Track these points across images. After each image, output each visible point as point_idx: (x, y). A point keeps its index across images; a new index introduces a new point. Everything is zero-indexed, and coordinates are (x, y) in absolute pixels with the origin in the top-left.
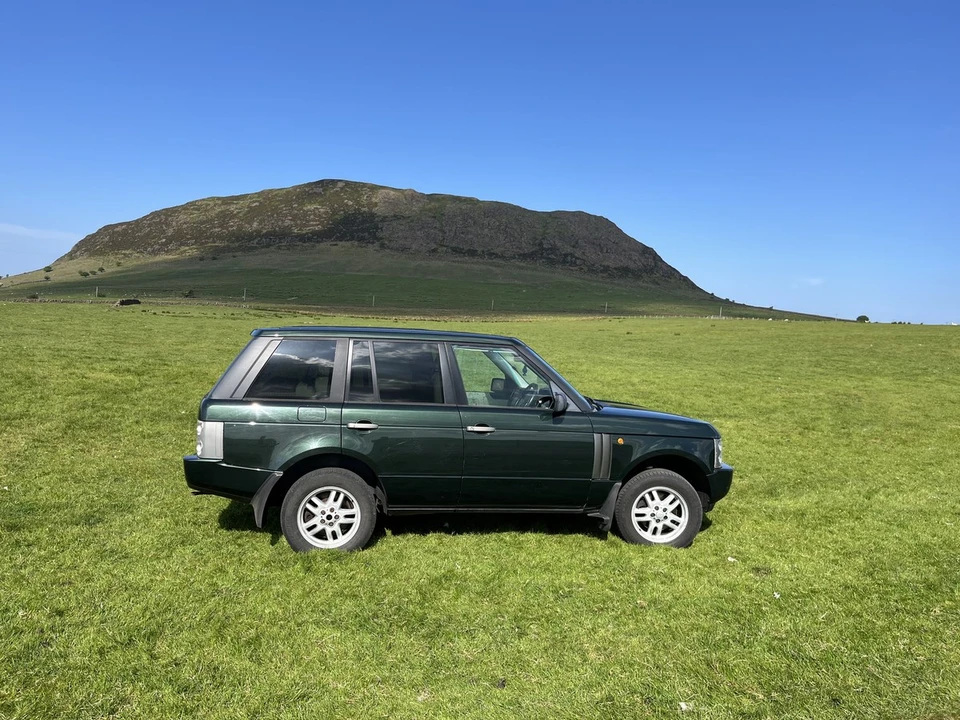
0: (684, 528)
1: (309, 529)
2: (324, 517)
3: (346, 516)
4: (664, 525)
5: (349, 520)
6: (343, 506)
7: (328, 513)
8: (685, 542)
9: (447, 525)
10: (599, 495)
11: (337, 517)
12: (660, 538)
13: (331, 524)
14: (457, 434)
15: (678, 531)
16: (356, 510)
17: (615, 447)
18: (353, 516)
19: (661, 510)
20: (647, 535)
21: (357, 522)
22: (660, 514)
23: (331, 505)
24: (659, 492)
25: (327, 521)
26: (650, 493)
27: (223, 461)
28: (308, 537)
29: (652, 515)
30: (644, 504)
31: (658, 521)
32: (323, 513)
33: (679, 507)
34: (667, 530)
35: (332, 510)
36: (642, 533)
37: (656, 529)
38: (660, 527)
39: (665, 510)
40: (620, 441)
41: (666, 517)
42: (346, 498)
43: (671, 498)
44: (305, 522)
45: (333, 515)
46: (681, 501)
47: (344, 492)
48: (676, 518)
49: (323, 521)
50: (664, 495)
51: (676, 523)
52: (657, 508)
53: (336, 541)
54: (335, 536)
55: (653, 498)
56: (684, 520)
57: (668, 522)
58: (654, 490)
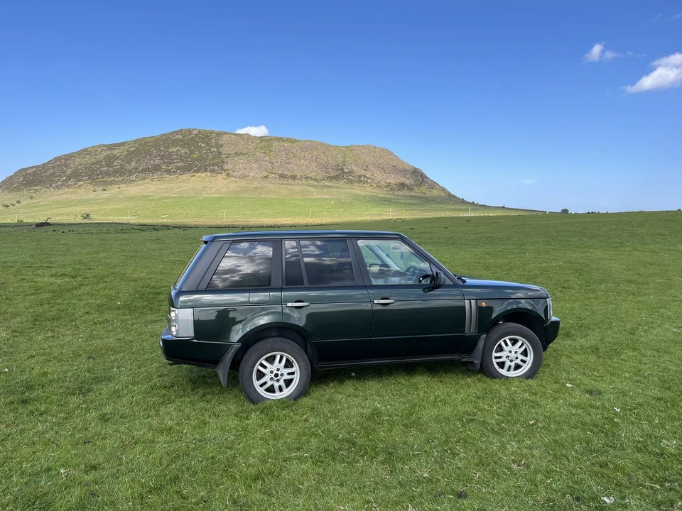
0: (530, 365)
1: (261, 386)
2: (273, 376)
3: (289, 374)
4: (516, 364)
5: (290, 377)
6: (286, 366)
7: (275, 372)
8: (531, 374)
9: (353, 374)
10: (468, 345)
11: (282, 375)
12: (512, 374)
13: (278, 381)
14: (367, 306)
15: (526, 368)
16: (296, 368)
17: (480, 309)
18: (293, 373)
19: (513, 353)
20: (503, 372)
21: (297, 378)
22: (513, 355)
23: (278, 366)
24: (510, 339)
25: (275, 379)
26: (505, 341)
27: (195, 337)
28: (261, 391)
29: (507, 357)
30: (500, 349)
31: (511, 361)
32: (272, 372)
33: (525, 350)
34: (518, 367)
35: (278, 370)
36: (500, 370)
37: (510, 367)
38: (513, 365)
39: (516, 352)
40: (484, 304)
41: (517, 358)
42: (287, 360)
43: (519, 344)
44: (258, 380)
45: (279, 373)
46: (527, 345)
47: (286, 355)
48: (524, 358)
49: (272, 379)
50: (514, 342)
51: (524, 361)
52: (510, 352)
53: (282, 393)
54: (281, 390)
55: (507, 345)
56: (530, 359)
57: (518, 362)
58: (507, 339)
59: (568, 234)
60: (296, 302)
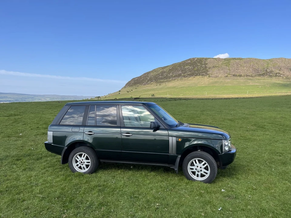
0: (209, 175)
1: (77, 166)
3: (87, 162)
5: (88, 164)
6: (86, 159)
11: (84, 162)
12: (200, 179)
13: (83, 165)
14: (119, 136)
15: (207, 177)
17: (177, 142)
18: (89, 162)
19: (199, 167)
20: (195, 177)
22: (199, 169)
24: (198, 160)
26: (195, 161)
27: (53, 143)
28: (77, 168)
29: (196, 169)
30: (192, 164)
31: (198, 172)
33: (207, 167)
34: (202, 175)
35: (82, 160)
37: (198, 175)
38: (200, 174)
39: (201, 167)
40: (180, 140)
41: (201, 170)
43: (203, 163)
45: (83, 161)
46: (207, 165)
48: (206, 171)
49: (80, 163)
50: (200, 162)
51: (206, 173)
53: (85, 170)
54: (84, 168)
55: (196, 163)
60: (89, 132)
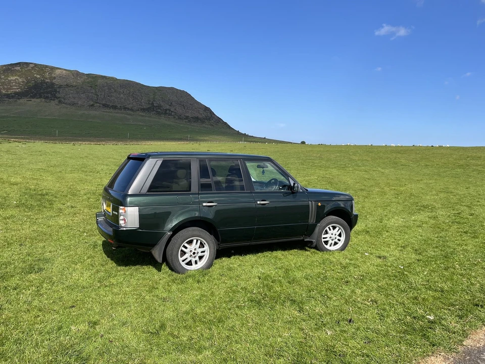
0: (343, 242)
1: (183, 261)
2: (192, 253)
3: (202, 252)
5: (203, 254)
6: (200, 247)
7: (193, 251)
8: (343, 248)
10: (310, 230)
11: (198, 253)
12: (333, 248)
13: (195, 257)
14: (253, 205)
15: (340, 244)
16: (206, 248)
17: (317, 207)
18: (204, 252)
20: (328, 247)
21: (207, 255)
22: (333, 236)
23: (194, 246)
24: (332, 226)
25: (193, 256)
26: (329, 228)
27: (139, 228)
28: (183, 264)
29: (330, 237)
30: (326, 233)
31: (332, 240)
32: (191, 251)
33: (341, 233)
34: (336, 243)
35: (195, 249)
36: (325, 246)
37: (331, 243)
38: (333, 242)
39: (335, 235)
40: (319, 204)
41: (336, 238)
42: (201, 242)
43: (337, 229)
44: (181, 257)
45: (196, 252)
46: (342, 230)
47: (200, 239)
48: (339, 238)
49: (191, 256)
50: (334, 228)
51: (339, 240)
52: (332, 234)
53: (197, 265)
54: (196, 262)
55: (330, 230)
56: (343, 238)
57: (336, 240)
58: (330, 226)
59: (313, 158)
60: (208, 202)
